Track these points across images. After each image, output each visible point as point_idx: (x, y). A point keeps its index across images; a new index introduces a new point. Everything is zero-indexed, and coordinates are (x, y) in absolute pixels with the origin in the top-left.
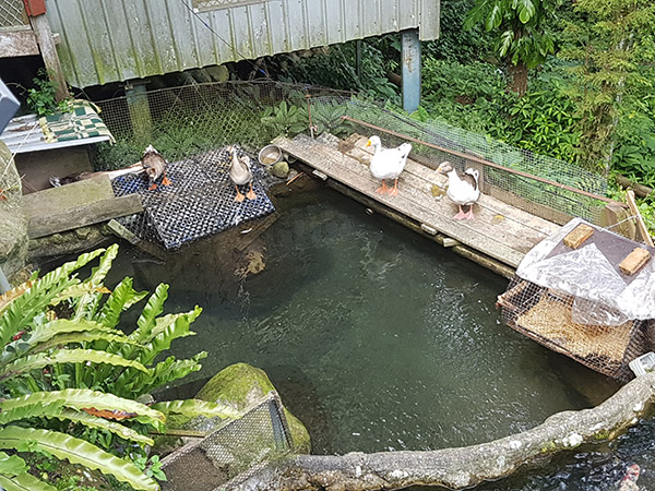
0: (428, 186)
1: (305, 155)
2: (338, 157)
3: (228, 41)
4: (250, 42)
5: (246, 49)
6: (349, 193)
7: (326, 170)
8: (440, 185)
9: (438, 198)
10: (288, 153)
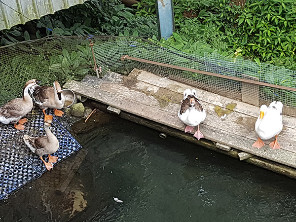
0: (211, 108)
1: (97, 94)
2: (126, 92)
3: (15, 7)
4: (33, 5)
5: (30, 12)
6: (142, 122)
7: (119, 105)
8: (221, 105)
9: (222, 117)
10: (81, 95)
